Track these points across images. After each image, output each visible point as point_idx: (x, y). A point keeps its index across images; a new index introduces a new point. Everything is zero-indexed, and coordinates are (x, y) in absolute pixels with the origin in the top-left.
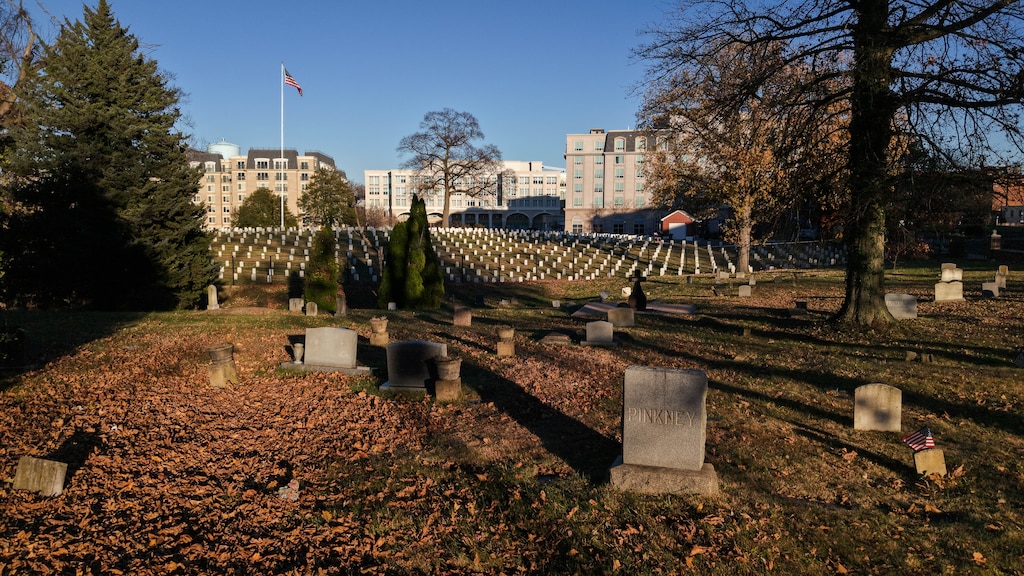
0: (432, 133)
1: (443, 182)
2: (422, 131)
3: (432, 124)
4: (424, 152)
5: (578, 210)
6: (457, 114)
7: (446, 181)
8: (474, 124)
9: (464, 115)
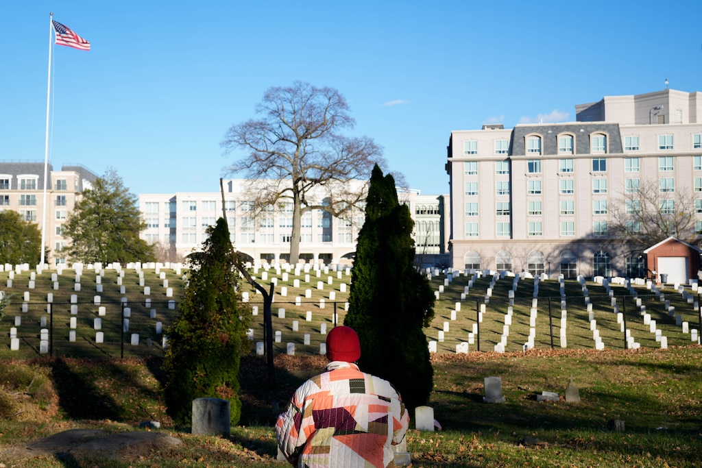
0: (273, 121)
1: (291, 194)
2: (258, 118)
3: (273, 106)
4: (261, 147)
5: (472, 242)
6: (314, 90)
7: (296, 191)
8: (341, 103)
9: (326, 91)
